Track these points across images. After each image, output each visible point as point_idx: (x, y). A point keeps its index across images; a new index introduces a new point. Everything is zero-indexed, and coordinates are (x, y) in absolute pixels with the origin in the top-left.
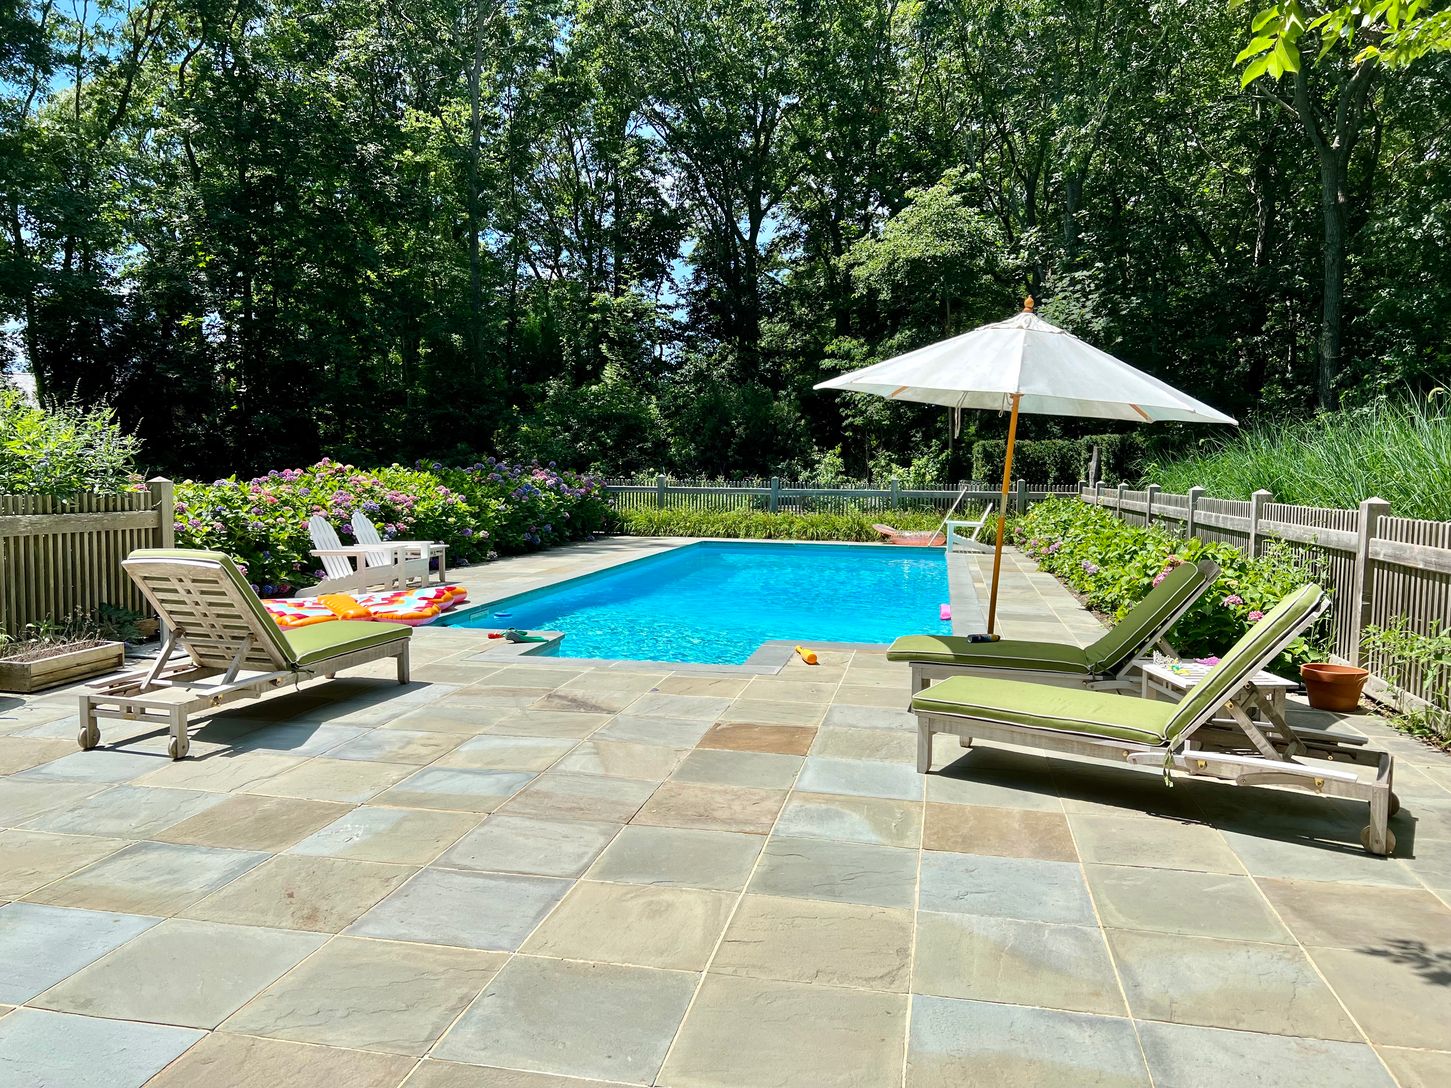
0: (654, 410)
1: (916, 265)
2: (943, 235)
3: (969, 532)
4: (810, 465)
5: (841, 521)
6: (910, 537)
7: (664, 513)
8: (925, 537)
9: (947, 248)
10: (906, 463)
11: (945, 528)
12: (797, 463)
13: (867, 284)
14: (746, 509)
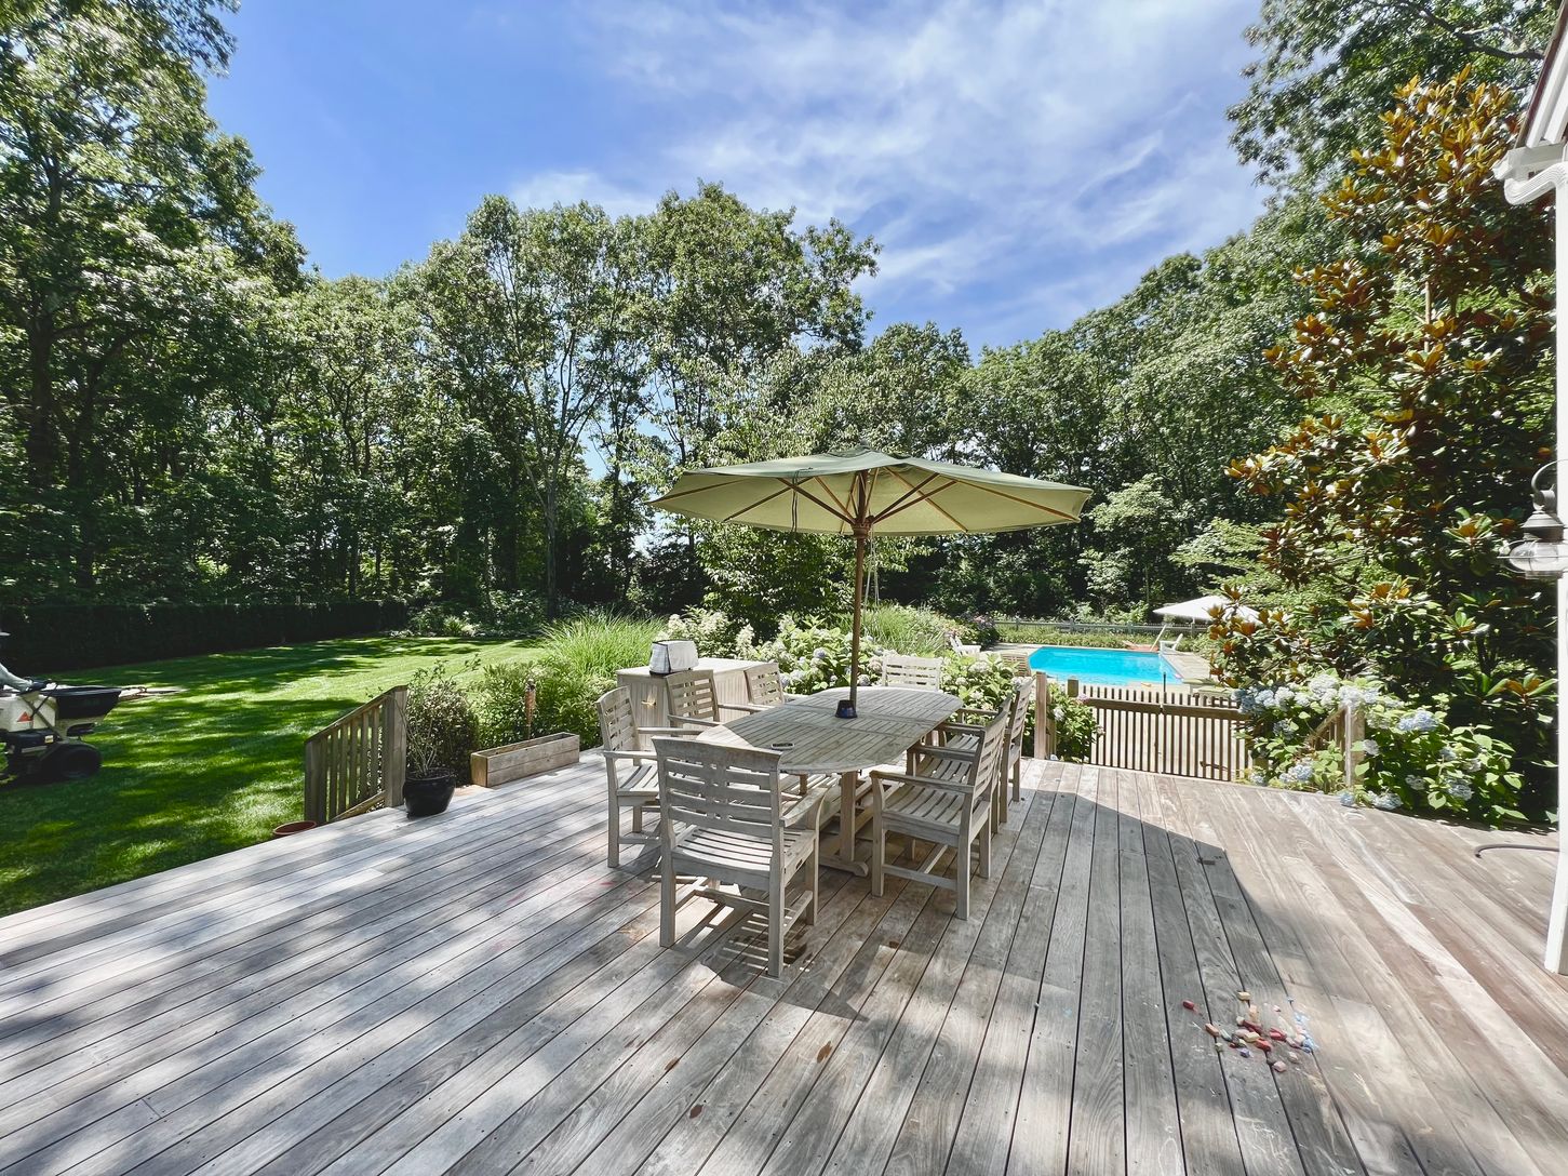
0: (992, 584)
1: (1129, 519)
2: (1145, 505)
3: (1170, 646)
4: (1074, 610)
5: (1105, 639)
6: (1140, 647)
7: (1020, 634)
8: (1146, 647)
9: (1145, 511)
10: (1127, 610)
11: (1158, 644)
12: (1067, 609)
13: (1103, 527)
14: (1056, 633)
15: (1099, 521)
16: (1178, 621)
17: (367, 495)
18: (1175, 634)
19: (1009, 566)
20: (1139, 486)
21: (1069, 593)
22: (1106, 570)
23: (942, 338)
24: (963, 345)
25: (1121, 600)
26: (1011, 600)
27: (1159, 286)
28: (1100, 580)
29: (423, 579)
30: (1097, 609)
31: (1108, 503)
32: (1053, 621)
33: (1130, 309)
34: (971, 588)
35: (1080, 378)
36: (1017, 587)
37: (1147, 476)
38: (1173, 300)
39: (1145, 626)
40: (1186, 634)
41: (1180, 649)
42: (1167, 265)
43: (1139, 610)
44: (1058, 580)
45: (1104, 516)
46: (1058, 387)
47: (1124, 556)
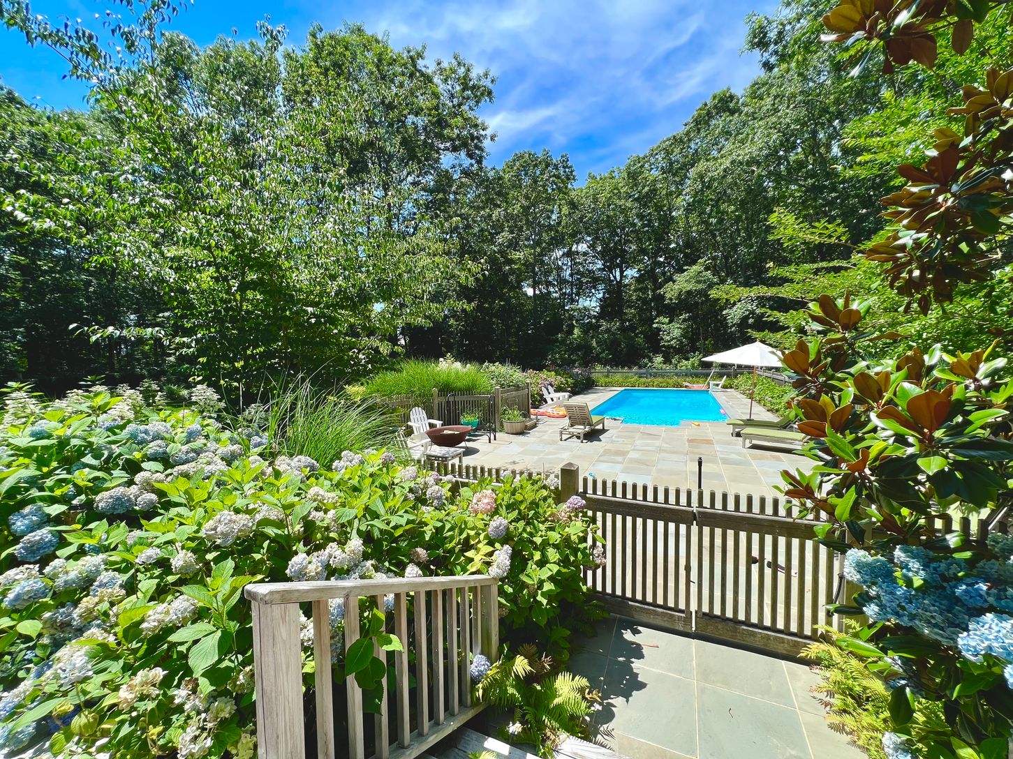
0: (594, 344)
1: (689, 293)
2: (698, 282)
3: (717, 385)
4: (651, 360)
5: (670, 381)
6: (696, 387)
7: (610, 380)
8: (700, 386)
9: (700, 286)
10: (687, 359)
11: (709, 384)
12: (646, 360)
13: (671, 299)
14: (636, 377)
15: (668, 296)
16: (723, 366)
17: (91, 289)
18: (720, 376)
19: (608, 331)
20: (695, 268)
21: (648, 348)
22: (672, 331)
23: (554, 161)
24: (571, 167)
25: (683, 351)
26: (607, 355)
27: (709, 114)
28: (668, 338)
29: (170, 355)
30: (667, 360)
31: (674, 282)
32: (635, 369)
33: (688, 134)
34: (579, 347)
35: (654, 191)
36: (612, 345)
37: (700, 261)
38: (718, 122)
39: (700, 370)
40: (729, 375)
41: (724, 387)
42: (714, 98)
43: (695, 360)
44: (640, 340)
45: (671, 291)
46: (638, 198)
47: (685, 320)
